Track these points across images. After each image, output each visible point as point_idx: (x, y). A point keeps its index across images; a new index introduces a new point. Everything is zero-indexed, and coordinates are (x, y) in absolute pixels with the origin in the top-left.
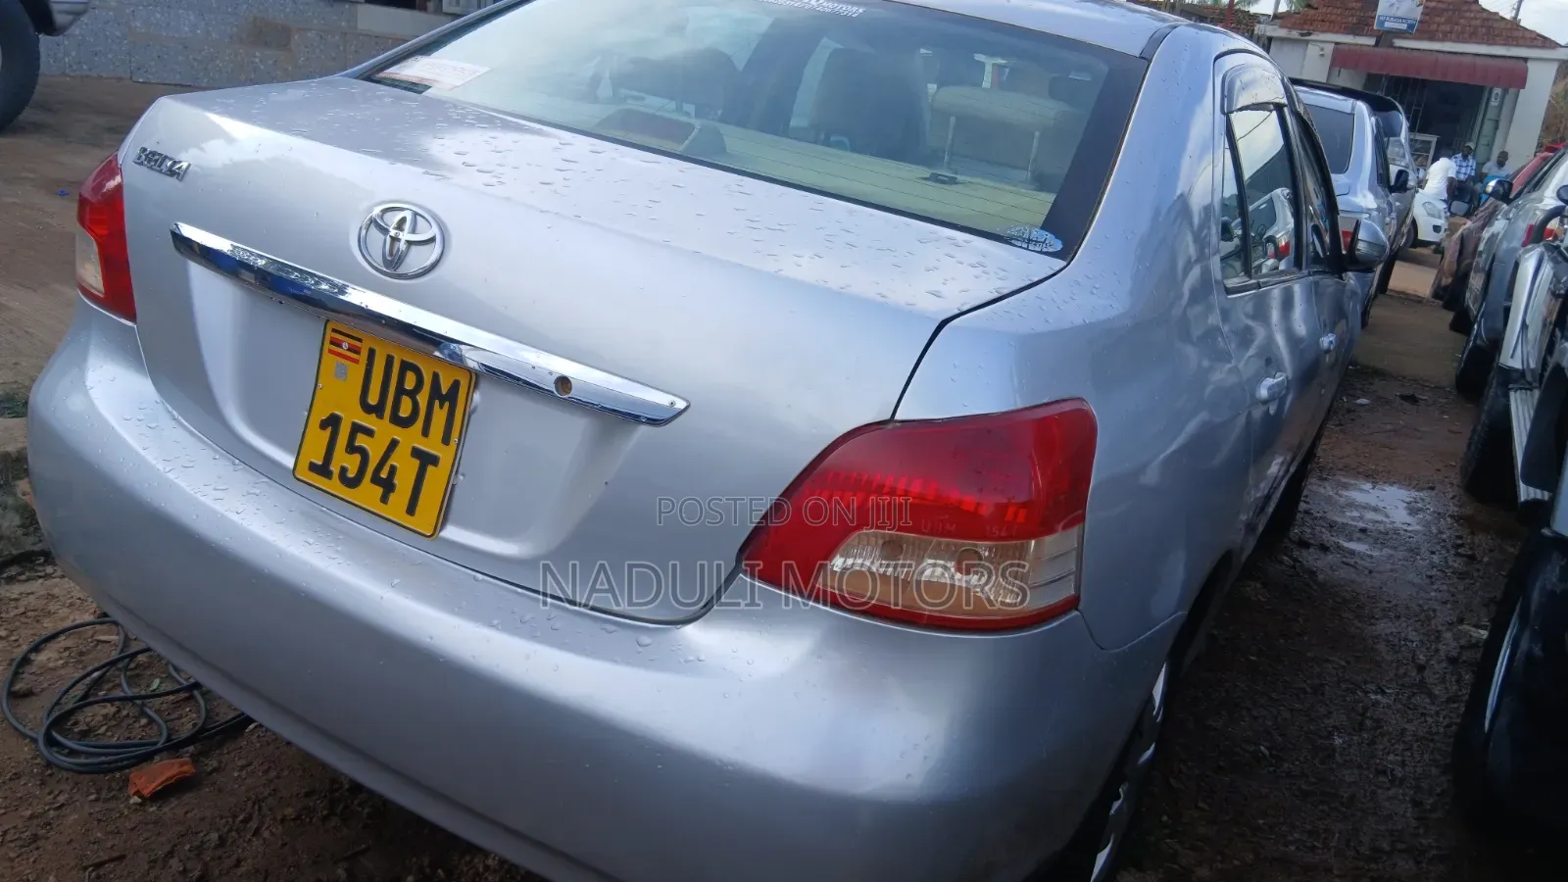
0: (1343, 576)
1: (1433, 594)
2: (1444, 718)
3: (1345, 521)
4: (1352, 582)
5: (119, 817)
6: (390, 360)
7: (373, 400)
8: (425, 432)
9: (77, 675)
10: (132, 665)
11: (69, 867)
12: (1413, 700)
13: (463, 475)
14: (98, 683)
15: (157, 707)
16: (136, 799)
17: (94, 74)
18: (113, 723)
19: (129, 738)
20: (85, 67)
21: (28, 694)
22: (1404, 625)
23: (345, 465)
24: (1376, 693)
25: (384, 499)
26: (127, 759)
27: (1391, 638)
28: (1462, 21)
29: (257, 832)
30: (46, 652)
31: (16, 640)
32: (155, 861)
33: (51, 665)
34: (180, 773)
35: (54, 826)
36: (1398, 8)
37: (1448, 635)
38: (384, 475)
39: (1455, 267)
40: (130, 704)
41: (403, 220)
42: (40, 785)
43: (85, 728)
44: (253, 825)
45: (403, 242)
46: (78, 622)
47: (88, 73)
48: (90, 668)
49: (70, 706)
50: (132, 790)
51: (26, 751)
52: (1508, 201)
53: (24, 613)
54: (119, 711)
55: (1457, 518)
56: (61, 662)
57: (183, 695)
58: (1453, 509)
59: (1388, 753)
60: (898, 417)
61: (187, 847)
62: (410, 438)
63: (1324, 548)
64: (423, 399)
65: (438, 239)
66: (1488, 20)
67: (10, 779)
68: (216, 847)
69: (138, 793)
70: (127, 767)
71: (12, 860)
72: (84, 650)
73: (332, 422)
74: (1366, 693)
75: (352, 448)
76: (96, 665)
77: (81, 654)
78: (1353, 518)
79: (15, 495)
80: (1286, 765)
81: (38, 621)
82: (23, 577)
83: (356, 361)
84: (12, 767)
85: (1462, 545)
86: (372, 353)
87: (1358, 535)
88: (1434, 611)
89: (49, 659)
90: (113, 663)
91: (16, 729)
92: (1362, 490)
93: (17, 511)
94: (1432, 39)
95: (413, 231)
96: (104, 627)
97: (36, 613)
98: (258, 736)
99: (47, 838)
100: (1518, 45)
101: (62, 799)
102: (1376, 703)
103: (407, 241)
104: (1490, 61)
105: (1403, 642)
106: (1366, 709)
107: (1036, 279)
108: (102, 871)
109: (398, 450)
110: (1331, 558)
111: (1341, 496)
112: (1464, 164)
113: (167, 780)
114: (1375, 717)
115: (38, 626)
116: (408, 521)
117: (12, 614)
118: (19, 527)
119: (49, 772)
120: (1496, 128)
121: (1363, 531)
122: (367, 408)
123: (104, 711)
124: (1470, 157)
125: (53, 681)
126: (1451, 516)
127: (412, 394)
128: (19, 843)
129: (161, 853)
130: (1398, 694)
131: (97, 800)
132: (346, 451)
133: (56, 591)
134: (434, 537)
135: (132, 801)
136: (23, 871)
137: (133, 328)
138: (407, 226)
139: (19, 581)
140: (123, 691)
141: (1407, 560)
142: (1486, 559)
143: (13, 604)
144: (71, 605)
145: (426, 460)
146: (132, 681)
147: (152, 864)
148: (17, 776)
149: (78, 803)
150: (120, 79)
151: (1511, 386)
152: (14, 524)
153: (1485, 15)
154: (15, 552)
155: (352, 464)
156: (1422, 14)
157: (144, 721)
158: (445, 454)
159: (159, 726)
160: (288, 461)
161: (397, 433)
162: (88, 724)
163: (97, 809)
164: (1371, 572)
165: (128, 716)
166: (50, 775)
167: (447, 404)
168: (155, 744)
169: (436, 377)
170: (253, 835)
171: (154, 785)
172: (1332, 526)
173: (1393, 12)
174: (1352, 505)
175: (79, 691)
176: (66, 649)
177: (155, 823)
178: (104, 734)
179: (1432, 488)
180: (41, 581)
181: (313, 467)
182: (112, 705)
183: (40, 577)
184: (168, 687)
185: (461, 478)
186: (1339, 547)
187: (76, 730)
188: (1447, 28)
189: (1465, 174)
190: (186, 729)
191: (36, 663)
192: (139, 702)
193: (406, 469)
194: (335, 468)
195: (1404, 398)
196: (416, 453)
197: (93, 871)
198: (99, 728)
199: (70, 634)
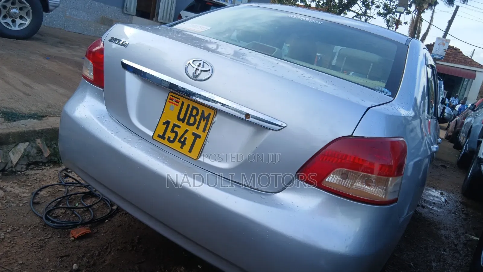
0: (429, 216)
1: (457, 224)
2: (464, 261)
3: (429, 200)
4: (433, 218)
5: (67, 243)
6: (189, 105)
7: (181, 117)
8: (197, 128)
9: (53, 200)
10: (70, 199)
11: (53, 256)
12: (454, 254)
13: (208, 142)
14: (59, 203)
15: (78, 212)
16: (72, 238)
17: (53, 26)
18: (64, 215)
19: (69, 220)
20: (51, 24)
21: (38, 203)
22: (449, 232)
23: (170, 136)
24: (443, 251)
25: (182, 147)
26: (70, 226)
27: (446, 235)
28: (457, 58)
29: (110, 252)
30: (43, 192)
31: (34, 187)
32: (79, 258)
33: (45, 196)
34: (87, 232)
35: (47, 244)
36: (438, 52)
37: (462, 236)
38: (182, 140)
39: (453, 129)
40: (69, 210)
41: (200, 64)
42: (43, 231)
43: (56, 215)
44: (109, 250)
45: (200, 70)
46: (52, 184)
47: (51, 26)
48: (57, 198)
49: (51, 208)
50: (71, 236)
51: (38, 220)
52: (474, 111)
53: (36, 179)
54: (65, 212)
55: (461, 203)
56: (48, 195)
57: (85, 209)
58: (460, 200)
59: (449, 270)
60: (354, 135)
61: (89, 255)
62: (192, 129)
63: (423, 207)
64: (198, 118)
65: (211, 70)
66: (465, 58)
67: (34, 228)
68: (97, 256)
69: (73, 237)
70: (70, 228)
71: (35, 252)
72: (54, 192)
73: (167, 123)
74: (440, 251)
75: (172, 131)
76: (58, 197)
77: (54, 193)
78: (431, 199)
79: (36, 144)
80: (419, 269)
81: (40, 182)
82: (36, 169)
83: (177, 105)
84: (34, 224)
85: (464, 211)
86: (183, 103)
87: (432, 204)
88: (458, 229)
89: (44, 194)
90: (64, 197)
91: (35, 213)
92: (433, 192)
93: (36, 148)
94: (448, 62)
95: (203, 67)
96: (60, 186)
97: (40, 180)
98: (109, 224)
99: (46, 247)
100: (473, 67)
101: (49, 236)
102: (443, 254)
103: (201, 70)
104: (465, 70)
105: (449, 237)
106: (441, 255)
107: (388, 101)
108: (63, 259)
109: (188, 133)
110: (426, 210)
111: (427, 193)
112: (455, 100)
113: (82, 234)
114: (444, 258)
115: (40, 184)
116: (189, 154)
117: (32, 179)
118: (36, 153)
119: (45, 227)
120: (465, 90)
121: (434, 203)
122: (179, 119)
123: (61, 211)
124: (457, 98)
125: (45, 200)
126: (460, 202)
127: (195, 116)
128: (36, 247)
129: (81, 255)
130: (450, 252)
131: (60, 237)
132: (171, 132)
133: (45, 174)
134: (197, 160)
135: (71, 239)
136: (39, 256)
137: (102, 91)
138: (201, 66)
139: (35, 170)
140: (67, 205)
141: (448, 213)
142: (471, 216)
143: (33, 176)
144: (50, 179)
145: (197, 136)
146: (70, 203)
147: (78, 259)
148: (35, 227)
149: (54, 238)
150: (60, 29)
151: (481, 164)
152: (34, 152)
153: (464, 57)
154: (34, 161)
155: (172, 136)
156: (445, 54)
157: (74, 215)
158: (203, 135)
159: (79, 218)
160: (151, 134)
161: (188, 127)
162: (57, 214)
163: (61, 240)
164: (438, 215)
165: (69, 213)
166: (46, 228)
167: (206, 120)
168: (79, 222)
169: (203, 112)
170: (109, 253)
171: (78, 235)
172: (425, 201)
173: (437, 53)
174: (430, 195)
175: (53, 204)
176: (49, 191)
177: (79, 247)
178: (62, 218)
179: (453, 193)
180: (41, 170)
181: (159, 136)
182: (64, 210)
183: (41, 169)
184: (81, 206)
185: (207, 143)
186: (427, 207)
187: (53, 216)
188: (452, 59)
189: (455, 103)
190: (87, 219)
191: (40, 194)
192: (72, 209)
193: (190, 138)
194: (166, 137)
195: (442, 166)
196: (194, 134)
197: (60, 258)
198: (60, 216)
199: (51, 187)
